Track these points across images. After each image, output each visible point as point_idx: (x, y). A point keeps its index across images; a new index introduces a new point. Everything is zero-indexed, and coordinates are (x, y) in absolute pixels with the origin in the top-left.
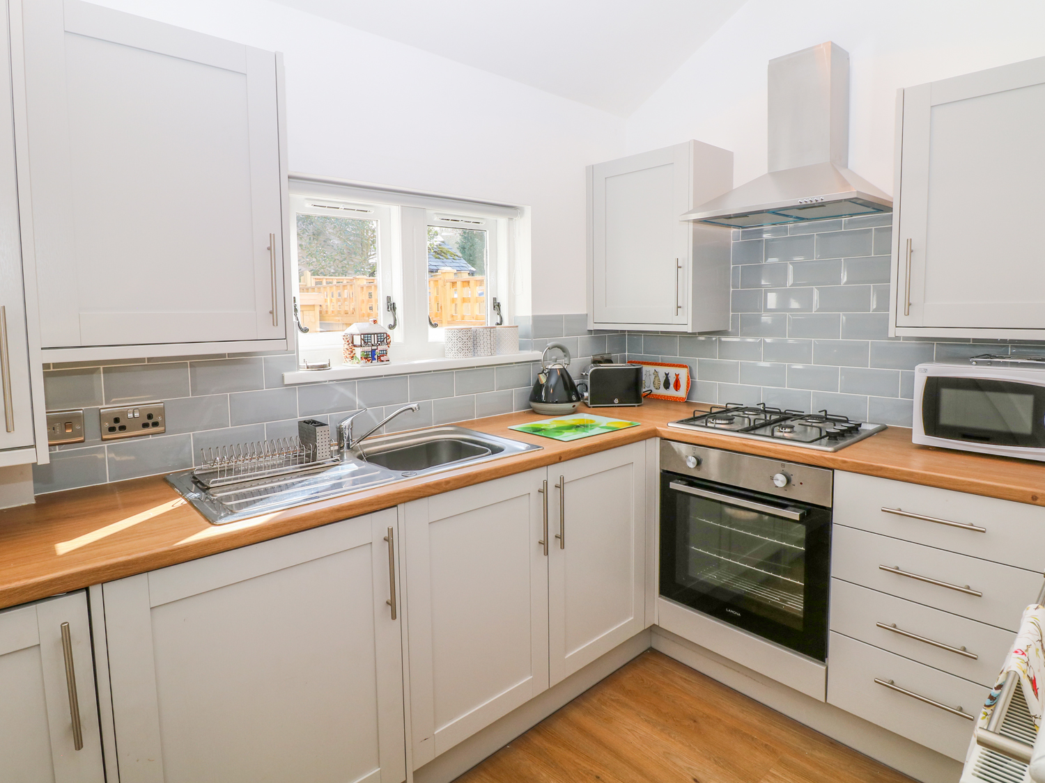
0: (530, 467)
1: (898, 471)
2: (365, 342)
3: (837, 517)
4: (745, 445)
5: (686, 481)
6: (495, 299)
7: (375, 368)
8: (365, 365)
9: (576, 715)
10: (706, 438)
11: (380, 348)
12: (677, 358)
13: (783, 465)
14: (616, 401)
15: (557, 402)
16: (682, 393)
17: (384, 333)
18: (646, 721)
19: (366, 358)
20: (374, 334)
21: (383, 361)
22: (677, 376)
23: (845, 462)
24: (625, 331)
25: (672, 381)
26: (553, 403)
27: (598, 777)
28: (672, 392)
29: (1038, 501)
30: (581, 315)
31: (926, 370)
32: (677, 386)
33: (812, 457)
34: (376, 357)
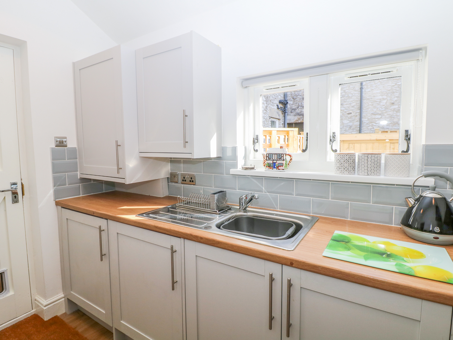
0: (259, 256)
2: (268, 158)
6: (407, 131)
7: (274, 173)
8: (268, 170)
11: (278, 162)
17: (281, 154)
19: (268, 166)
20: (275, 154)
21: (279, 169)
34: (276, 167)
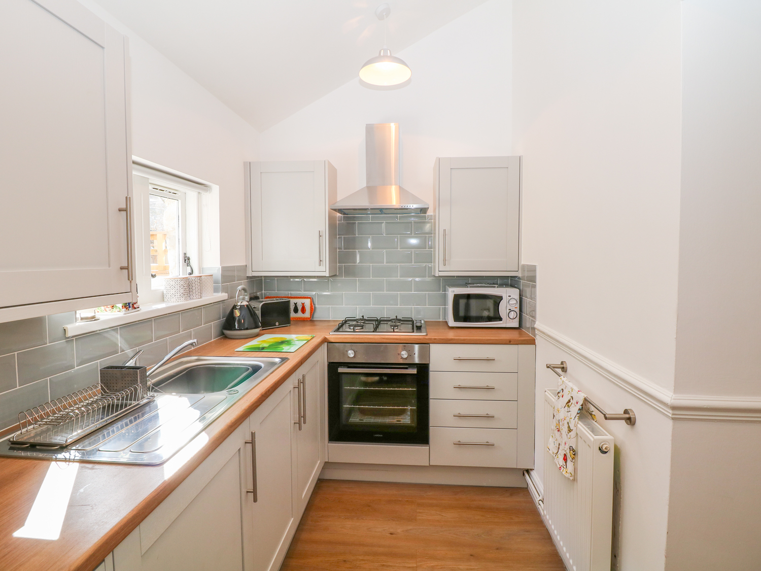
1: (459, 339)
3: (431, 368)
4: (383, 338)
5: (346, 366)
6: (185, 254)
7: (134, 314)
8: (127, 312)
9: (305, 536)
10: (359, 338)
12: (302, 293)
13: (405, 346)
14: (277, 324)
15: (247, 329)
16: (307, 315)
18: (346, 518)
19: (125, 307)
21: (135, 308)
22: (303, 304)
23: (435, 339)
24: (261, 277)
25: (300, 308)
26: (244, 329)
27: (345, 561)
28: (300, 315)
29: (511, 343)
30: (241, 266)
31: (454, 291)
32: (303, 310)
33: (420, 339)
34: (131, 305)
